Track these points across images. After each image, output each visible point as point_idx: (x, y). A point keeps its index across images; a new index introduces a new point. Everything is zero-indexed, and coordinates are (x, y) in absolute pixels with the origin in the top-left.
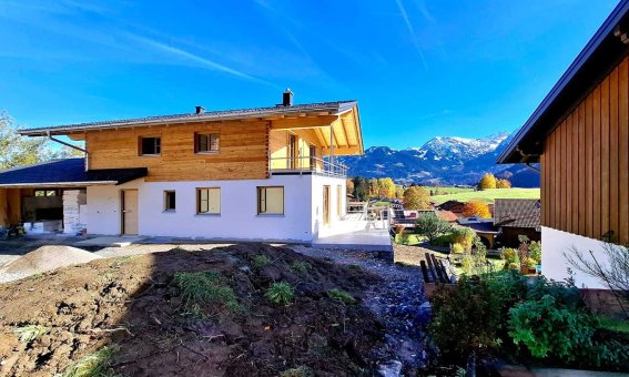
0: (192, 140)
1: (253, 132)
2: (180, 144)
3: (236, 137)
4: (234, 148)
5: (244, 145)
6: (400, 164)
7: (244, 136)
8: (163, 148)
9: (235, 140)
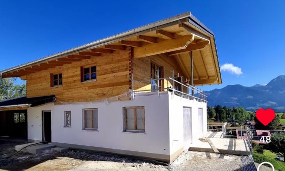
0: (80, 72)
1: (119, 61)
2: (72, 77)
3: (108, 67)
4: (106, 76)
5: (113, 72)
6: (251, 97)
7: (112, 65)
8: (64, 80)
9: (107, 70)
